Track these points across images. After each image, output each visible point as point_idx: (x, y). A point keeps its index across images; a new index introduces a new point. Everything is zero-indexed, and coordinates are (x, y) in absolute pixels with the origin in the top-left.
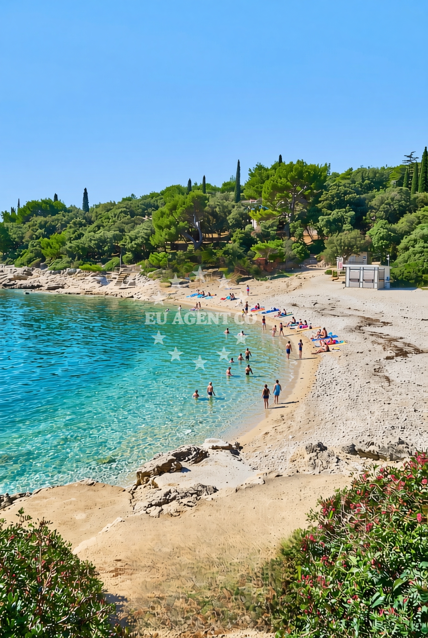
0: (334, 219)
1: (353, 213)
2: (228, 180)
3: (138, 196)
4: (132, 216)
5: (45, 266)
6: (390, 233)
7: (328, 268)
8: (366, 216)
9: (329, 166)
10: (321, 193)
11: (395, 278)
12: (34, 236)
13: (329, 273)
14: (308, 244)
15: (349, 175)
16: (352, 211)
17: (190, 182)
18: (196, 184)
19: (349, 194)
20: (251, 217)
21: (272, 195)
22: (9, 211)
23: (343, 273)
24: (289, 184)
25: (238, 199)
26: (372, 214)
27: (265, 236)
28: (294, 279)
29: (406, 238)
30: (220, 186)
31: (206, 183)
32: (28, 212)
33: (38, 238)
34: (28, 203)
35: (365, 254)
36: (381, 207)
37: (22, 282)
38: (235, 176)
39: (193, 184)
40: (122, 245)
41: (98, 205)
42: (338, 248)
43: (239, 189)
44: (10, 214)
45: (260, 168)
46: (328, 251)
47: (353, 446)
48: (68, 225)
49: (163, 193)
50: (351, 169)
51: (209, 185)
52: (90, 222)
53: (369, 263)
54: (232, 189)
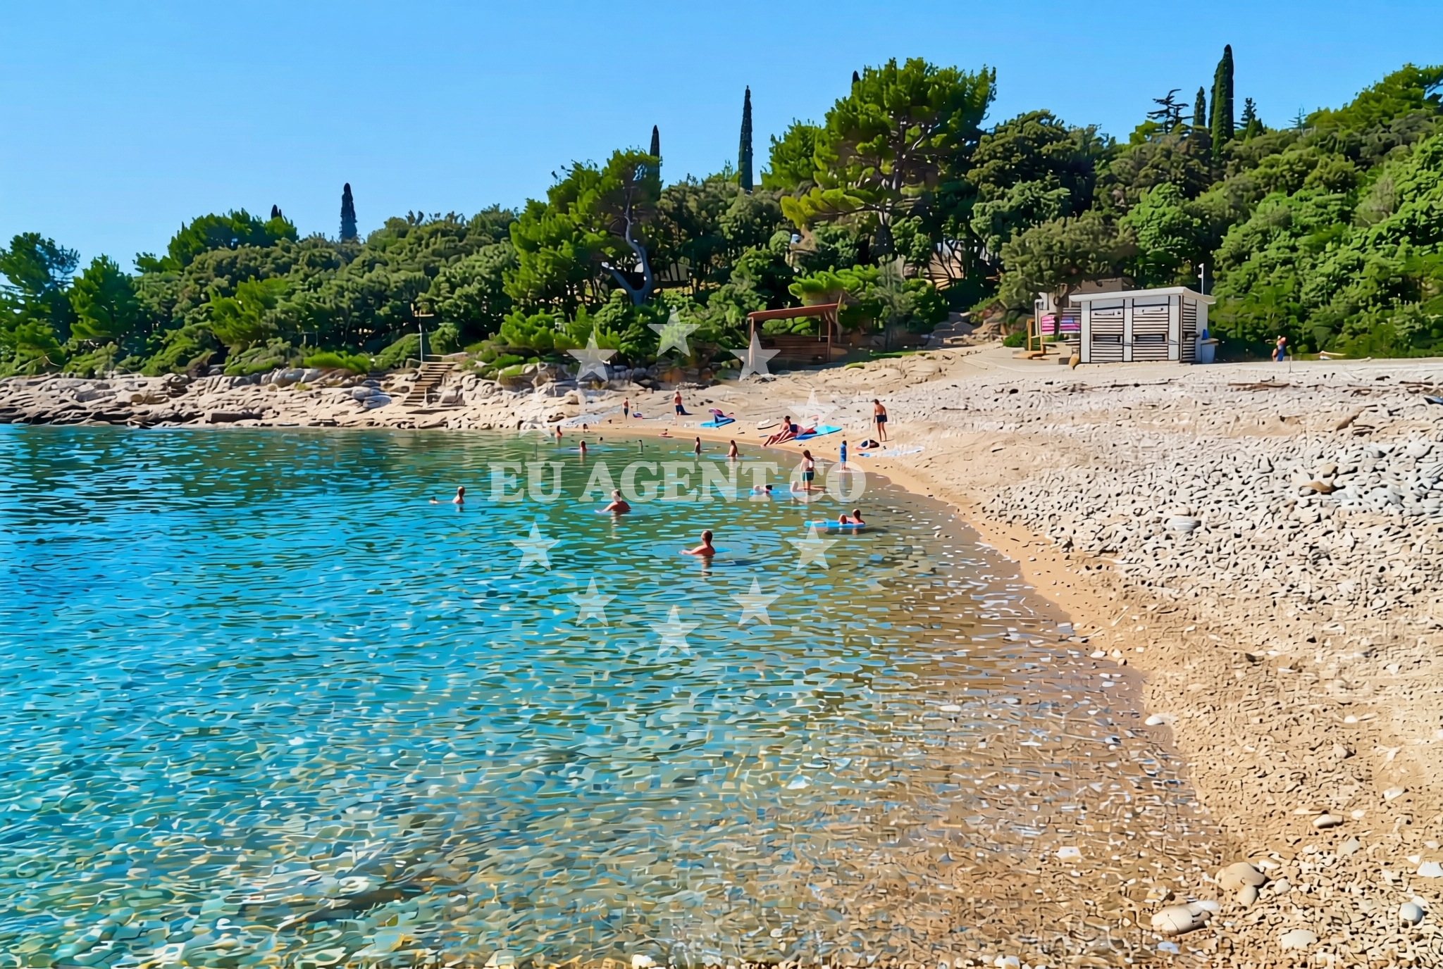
0: (1014, 209)
1: (1064, 191)
6: (1189, 217)
9: (993, 76)
12: (202, 296)
16: (1061, 186)
19: (1053, 141)
26: (1116, 193)
29: (1236, 229)
36: (1141, 173)
42: (1045, 262)
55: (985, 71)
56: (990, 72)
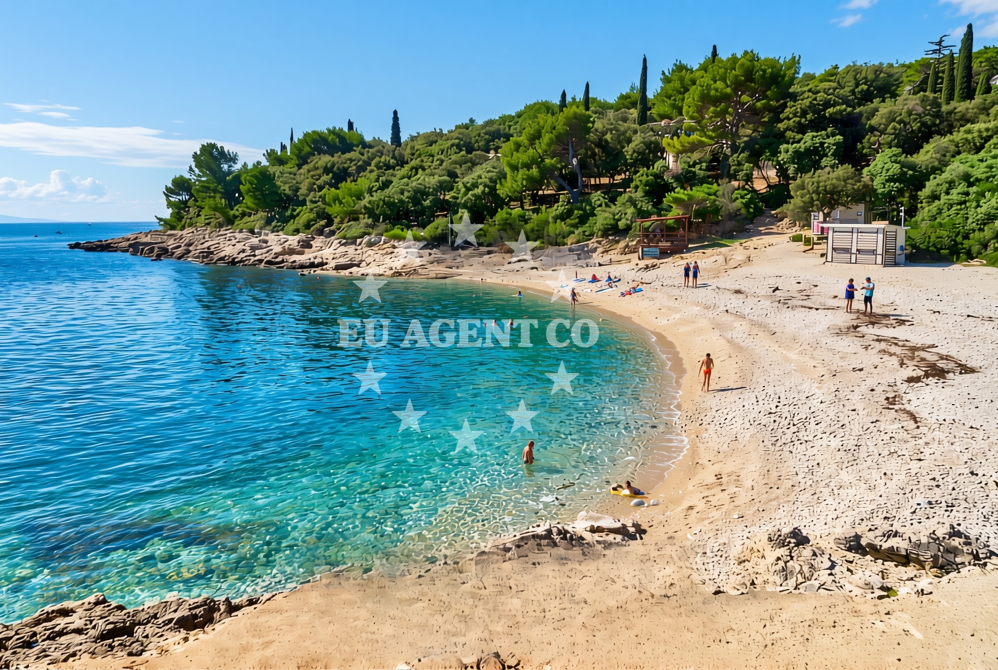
0: (807, 150)
1: (839, 138)
2: (626, 91)
3: (480, 122)
4: (469, 152)
5: (332, 233)
6: (905, 169)
7: (796, 231)
8: (861, 143)
9: (799, 60)
10: (785, 106)
11: (914, 246)
12: (315, 186)
13: (796, 239)
14: (761, 192)
15: (832, 76)
16: (838, 134)
17: (564, 95)
18: (574, 99)
19: (834, 106)
20: (664, 148)
21: (700, 110)
22: (278, 150)
23: (823, 238)
24: (729, 90)
25: (643, 119)
26: (873, 139)
27: (687, 179)
28: (736, 250)
29: (935, 178)
30: (612, 99)
31: (591, 96)
32: (307, 149)
33: (321, 188)
34: (306, 135)
35: (861, 208)
36: (891, 126)
37: (295, 257)
38: (638, 84)
39: (569, 99)
40: (454, 197)
41: (415, 137)
42: (815, 196)
43: (644, 105)
44: (279, 154)
45: (680, 68)
46: (797, 201)
47: (858, 537)
48: (369, 168)
49: (519, 115)
50: (836, 67)
51: (595, 99)
52: (402, 162)
53: (867, 221)
54: (634, 105)
55: (794, 58)
56: (797, 58)
